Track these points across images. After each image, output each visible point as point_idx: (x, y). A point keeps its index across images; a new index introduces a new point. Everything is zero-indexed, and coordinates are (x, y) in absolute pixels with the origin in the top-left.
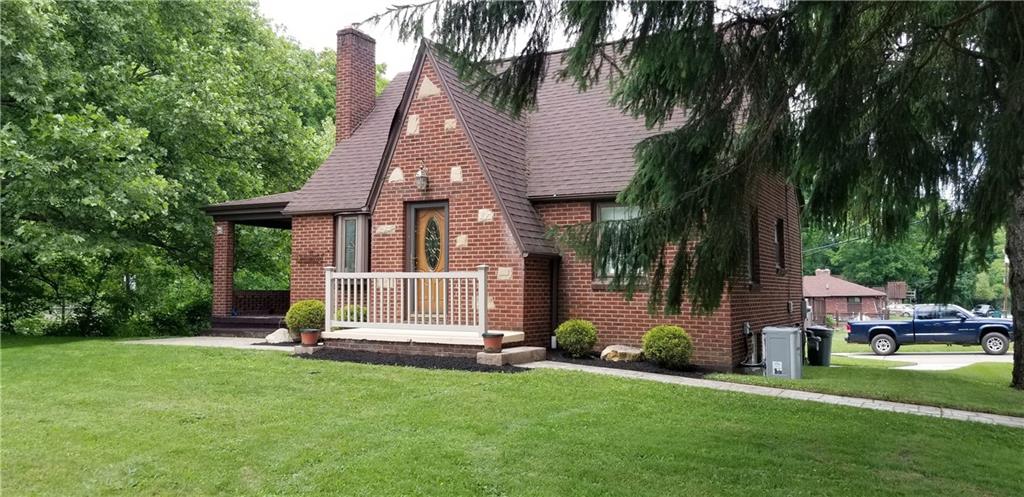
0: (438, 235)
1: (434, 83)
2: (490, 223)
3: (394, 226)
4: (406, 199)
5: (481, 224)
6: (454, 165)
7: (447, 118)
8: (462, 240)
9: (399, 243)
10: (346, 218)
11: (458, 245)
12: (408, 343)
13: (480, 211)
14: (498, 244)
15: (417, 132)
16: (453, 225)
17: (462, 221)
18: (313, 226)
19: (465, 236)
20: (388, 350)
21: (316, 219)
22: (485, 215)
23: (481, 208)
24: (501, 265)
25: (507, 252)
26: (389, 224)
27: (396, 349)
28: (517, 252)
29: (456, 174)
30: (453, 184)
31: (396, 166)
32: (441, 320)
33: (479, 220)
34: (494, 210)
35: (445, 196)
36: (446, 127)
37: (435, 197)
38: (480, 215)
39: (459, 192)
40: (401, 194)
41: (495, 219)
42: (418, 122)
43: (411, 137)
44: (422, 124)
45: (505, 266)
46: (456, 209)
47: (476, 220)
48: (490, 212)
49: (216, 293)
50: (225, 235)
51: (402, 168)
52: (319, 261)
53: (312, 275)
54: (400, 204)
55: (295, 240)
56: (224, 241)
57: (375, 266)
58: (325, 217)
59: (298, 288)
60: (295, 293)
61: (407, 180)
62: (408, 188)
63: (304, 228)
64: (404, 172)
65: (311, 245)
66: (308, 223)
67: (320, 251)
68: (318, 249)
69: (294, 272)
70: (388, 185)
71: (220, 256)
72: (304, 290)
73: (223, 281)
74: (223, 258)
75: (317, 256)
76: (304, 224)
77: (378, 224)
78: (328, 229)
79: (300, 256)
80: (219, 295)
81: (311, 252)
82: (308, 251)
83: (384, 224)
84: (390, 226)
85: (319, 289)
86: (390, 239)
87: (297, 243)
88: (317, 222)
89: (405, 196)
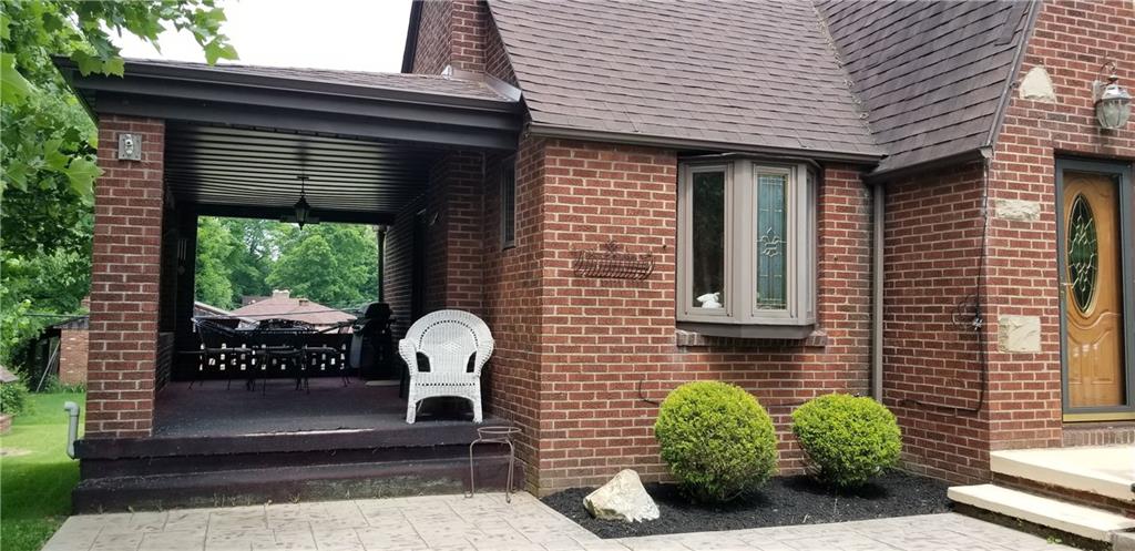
0: (1091, 233)
3: (1037, 205)
4: (1061, 143)
18: (614, 178)
21: (625, 158)
26: (1023, 197)
31: (1037, 61)
37: (1119, 150)
40: (1050, 133)
49: (105, 356)
50: (151, 166)
51: (1050, 71)
52: (635, 272)
53: (615, 311)
54: (1046, 154)
55: (556, 209)
56: (147, 184)
57: (998, 301)
58: (653, 158)
59: (569, 344)
60: (559, 359)
61: (1061, 100)
62: (1064, 119)
63: (584, 180)
64: (1054, 80)
65: (609, 229)
66: (599, 165)
67: (637, 247)
68: (632, 240)
69: (552, 302)
70: (1020, 103)
71: (127, 231)
72: (587, 350)
73: (138, 317)
74: (138, 240)
75: (627, 258)
76: (585, 168)
77: (1001, 195)
78: (664, 191)
79: (573, 254)
80: (116, 366)
81: (610, 247)
82: (598, 244)
83: (1013, 196)
84: (1029, 203)
85: (639, 349)
86: (1030, 235)
87: (562, 218)
88: (630, 168)
89: (1060, 136)
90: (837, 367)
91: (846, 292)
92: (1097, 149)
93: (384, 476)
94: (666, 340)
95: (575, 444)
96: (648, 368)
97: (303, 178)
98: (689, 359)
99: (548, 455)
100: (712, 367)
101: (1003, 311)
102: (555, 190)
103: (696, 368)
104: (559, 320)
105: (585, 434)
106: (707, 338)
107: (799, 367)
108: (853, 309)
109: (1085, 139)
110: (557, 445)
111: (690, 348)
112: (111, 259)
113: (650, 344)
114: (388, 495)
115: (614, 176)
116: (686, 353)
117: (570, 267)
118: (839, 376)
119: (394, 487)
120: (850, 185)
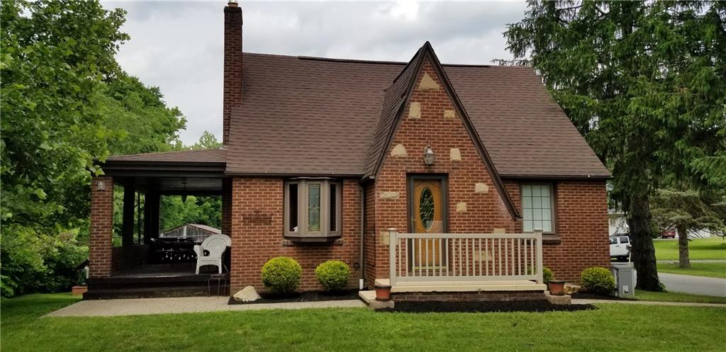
0: (431, 201)
1: (434, 80)
2: (485, 194)
3: (398, 193)
4: (409, 171)
5: (478, 194)
6: (454, 147)
7: (447, 109)
8: (461, 207)
9: (403, 207)
10: (310, 183)
11: (458, 210)
12: (477, 292)
13: (477, 184)
14: (493, 210)
15: (419, 117)
16: (452, 194)
17: (461, 191)
18: (259, 188)
19: (465, 203)
20: (456, 299)
21: (262, 181)
22: (481, 188)
23: (477, 182)
24: (496, 227)
25: (501, 217)
26: (392, 191)
27: (464, 298)
28: (508, 217)
29: (455, 154)
30: (452, 162)
31: (399, 142)
32: (444, 271)
33: (476, 192)
34: (488, 185)
35: (446, 171)
36: (445, 116)
37: (436, 171)
38: (476, 188)
39: (459, 169)
40: (404, 167)
41: (490, 191)
42: (419, 109)
43: (413, 120)
44: (422, 111)
45: (499, 227)
46: (456, 181)
47: (474, 191)
48: (485, 186)
49: (94, 252)
50: (108, 191)
51: (405, 145)
52: (267, 220)
53: (259, 234)
54: (403, 175)
55: (237, 199)
56: (107, 197)
57: (380, 227)
58: (273, 180)
59: (241, 245)
60: (238, 251)
61: (409, 155)
62: (411, 162)
63: (247, 189)
64: (406, 148)
65: (257, 206)
66: (252, 184)
67: (267, 211)
68: (266, 209)
69: (236, 231)
70: (391, 158)
71: (101, 212)
72: (248, 247)
73: (105, 240)
74: (105, 215)
75: (264, 215)
76: (248, 185)
77: (381, 190)
78: (278, 191)
79: (243, 215)
80: (98, 255)
81: (257, 212)
82: (253, 211)
83: (388, 190)
84: (394, 193)
85: (268, 247)
86: (395, 204)
87: (239, 203)
88: (264, 184)
89: (408, 168)
90: (348, 252)
91: (352, 224)
92: (426, 171)
93: (180, 290)
94: (278, 243)
95: (244, 279)
96: (272, 253)
97: (184, 183)
98: (287, 250)
99: (233, 283)
100: (297, 253)
101: (382, 231)
102: (237, 193)
103: (290, 253)
104: (237, 238)
105: (247, 276)
106: (294, 242)
107: (332, 252)
108: (355, 230)
109: (421, 168)
110: (237, 280)
111: (288, 246)
112: (96, 221)
113: (272, 245)
114: (183, 296)
115: (258, 187)
116: (286, 248)
117: (242, 219)
118: (349, 255)
119: (184, 294)
120: (354, 185)
